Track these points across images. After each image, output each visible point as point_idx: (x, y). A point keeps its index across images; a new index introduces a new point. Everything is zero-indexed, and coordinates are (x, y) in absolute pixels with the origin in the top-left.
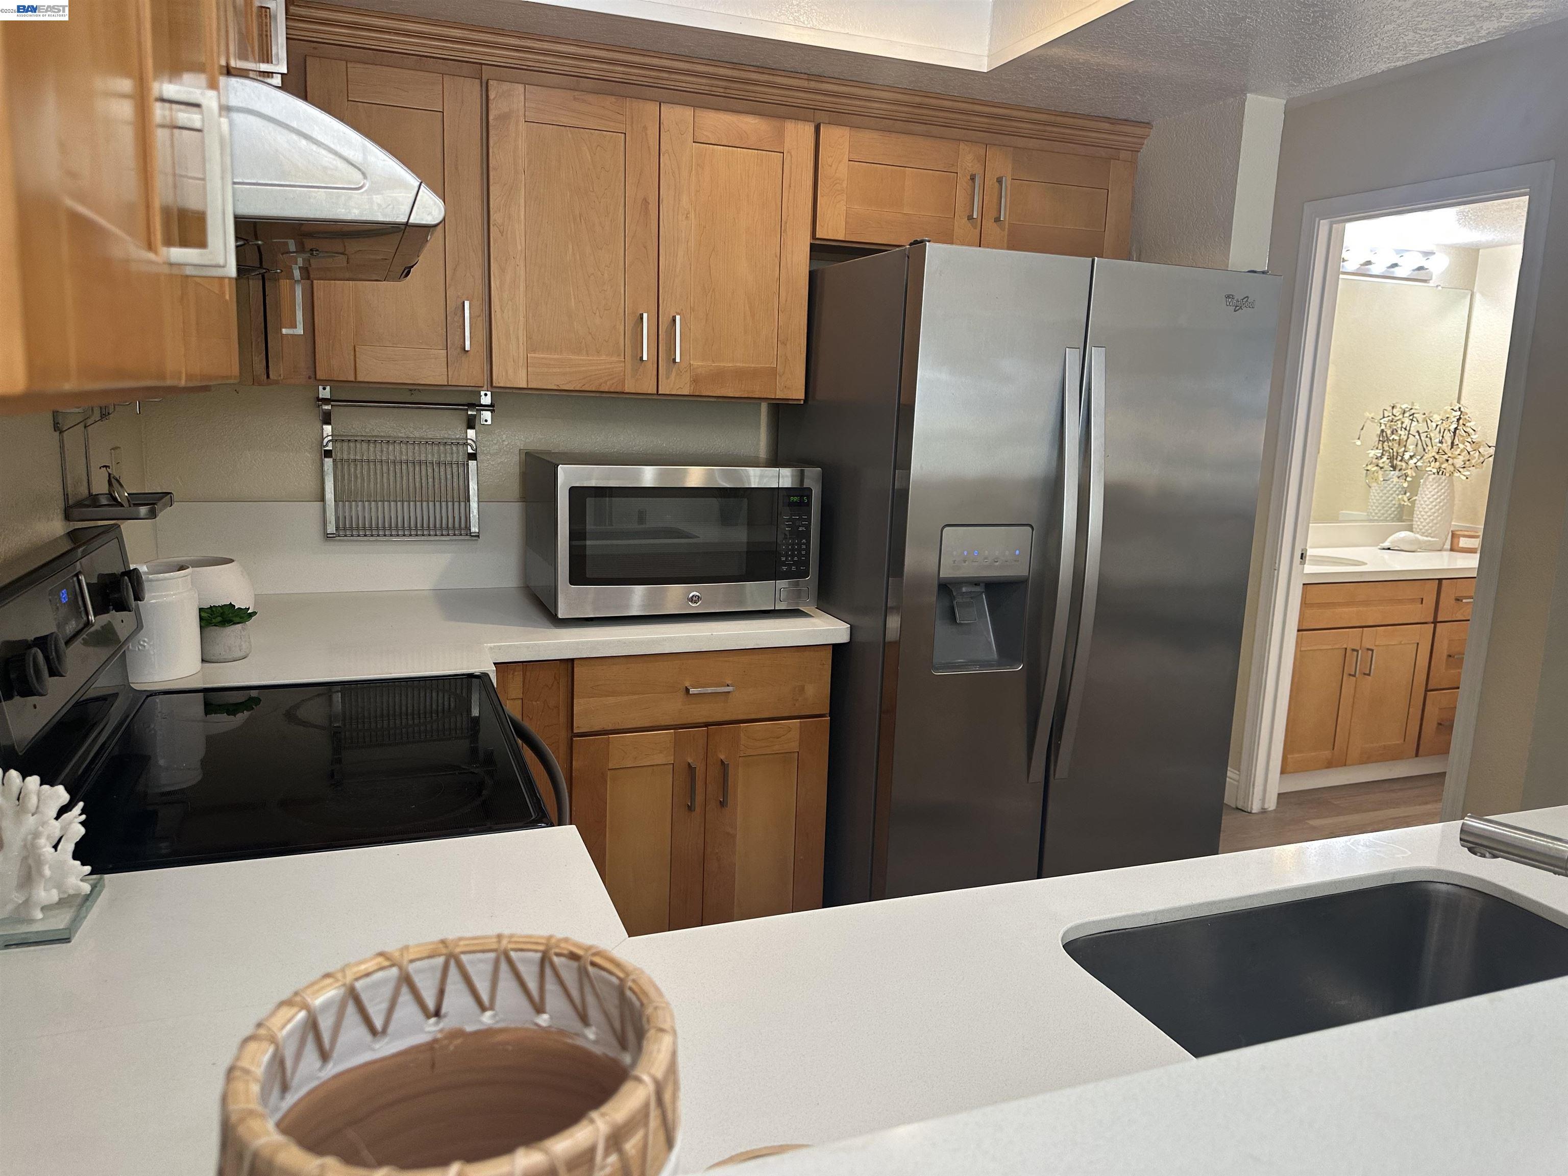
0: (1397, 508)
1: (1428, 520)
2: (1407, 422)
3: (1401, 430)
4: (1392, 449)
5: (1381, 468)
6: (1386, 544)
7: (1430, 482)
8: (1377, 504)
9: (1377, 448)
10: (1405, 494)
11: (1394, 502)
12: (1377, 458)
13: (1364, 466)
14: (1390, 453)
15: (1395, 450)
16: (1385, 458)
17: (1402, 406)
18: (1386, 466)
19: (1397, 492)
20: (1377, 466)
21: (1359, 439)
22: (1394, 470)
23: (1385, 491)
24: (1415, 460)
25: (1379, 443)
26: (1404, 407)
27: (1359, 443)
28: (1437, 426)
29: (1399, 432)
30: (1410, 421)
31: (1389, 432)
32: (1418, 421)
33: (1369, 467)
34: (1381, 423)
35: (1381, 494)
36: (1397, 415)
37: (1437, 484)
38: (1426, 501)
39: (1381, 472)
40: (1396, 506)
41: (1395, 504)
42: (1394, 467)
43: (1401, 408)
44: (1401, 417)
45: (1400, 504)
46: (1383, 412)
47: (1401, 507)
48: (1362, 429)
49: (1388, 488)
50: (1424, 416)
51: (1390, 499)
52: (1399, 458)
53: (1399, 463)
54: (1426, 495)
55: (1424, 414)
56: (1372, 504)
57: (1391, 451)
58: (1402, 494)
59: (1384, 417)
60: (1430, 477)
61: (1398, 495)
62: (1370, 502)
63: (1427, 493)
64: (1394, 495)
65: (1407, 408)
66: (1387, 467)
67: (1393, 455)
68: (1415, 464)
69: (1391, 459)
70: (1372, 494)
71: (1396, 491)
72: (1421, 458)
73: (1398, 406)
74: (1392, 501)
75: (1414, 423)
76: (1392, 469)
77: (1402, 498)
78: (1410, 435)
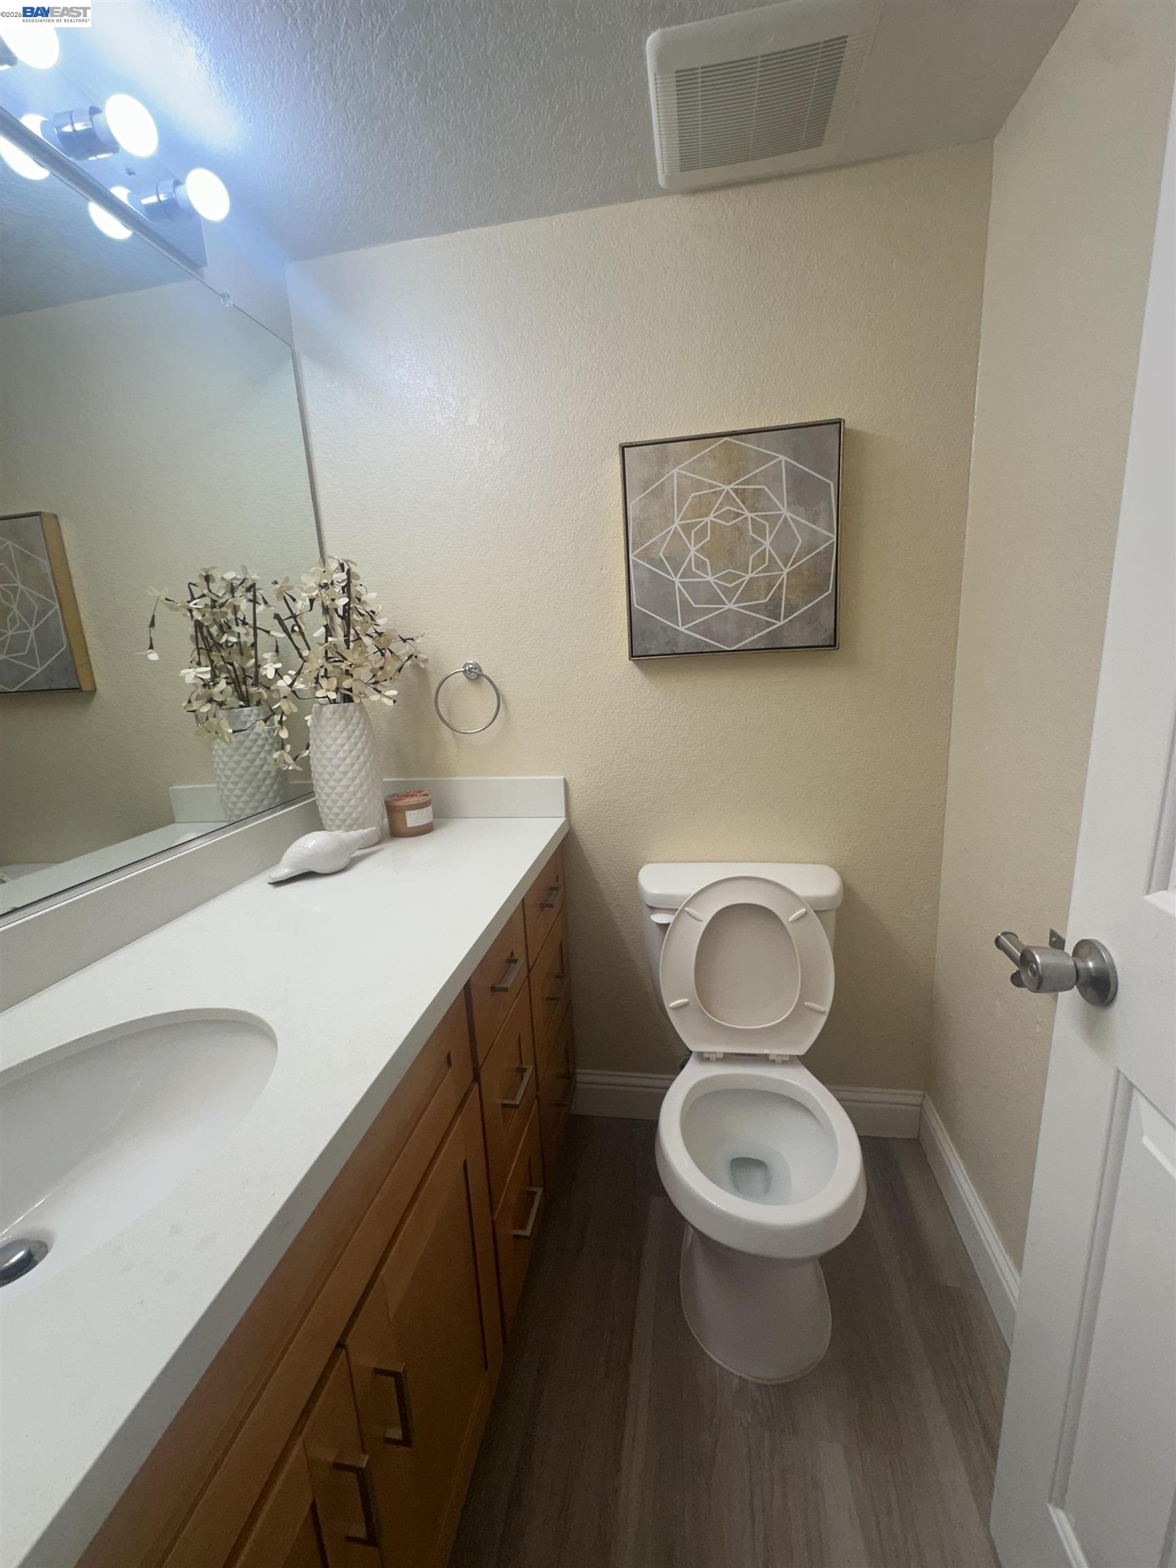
0: (276, 776)
1: (345, 796)
2: (244, 606)
3: (237, 625)
4: (232, 664)
5: (221, 704)
6: (283, 871)
7: (328, 720)
8: (234, 778)
9: (199, 664)
10: (283, 748)
11: (266, 768)
12: (205, 686)
13: (185, 704)
14: (229, 672)
15: (236, 665)
16: (222, 684)
17: (225, 576)
18: (229, 699)
19: (267, 747)
20: (211, 700)
21: (151, 647)
22: (248, 705)
23: (242, 750)
24: (287, 680)
25: (199, 654)
26: (229, 576)
27: (153, 656)
28: (312, 601)
29: (236, 629)
30: (251, 604)
31: (214, 630)
32: (266, 602)
33: (195, 706)
34: (191, 611)
35: (236, 758)
36: (220, 594)
37: (343, 722)
38: (331, 759)
39: (221, 713)
40: (273, 774)
41: (269, 772)
42: (246, 700)
43: (223, 579)
44: (228, 596)
45: (279, 770)
46: (189, 586)
47: (282, 775)
48: (152, 624)
49: (248, 743)
50: (278, 586)
51: (258, 762)
52: (250, 681)
53: (253, 690)
54: (328, 747)
55: (276, 583)
56: (224, 779)
57: (230, 667)
58: (277, 750)
59: (193, 599)
60: (325, 709)
61: (270, 752)
62: (219, 776)
63: (329, 741)
64: (262, 755)
65: (235, 579)
66: (232, 700)
67: (236, 675)
68: (291, 686)
69: (236, 682)
70: (217, 759)
71: (263, 746)
72: (298, 673)
73: (216, 574)
74: (262, 766)
75: (260, 608)
76: (242, 703)
77: (281, 755)
78: (258, 631)
